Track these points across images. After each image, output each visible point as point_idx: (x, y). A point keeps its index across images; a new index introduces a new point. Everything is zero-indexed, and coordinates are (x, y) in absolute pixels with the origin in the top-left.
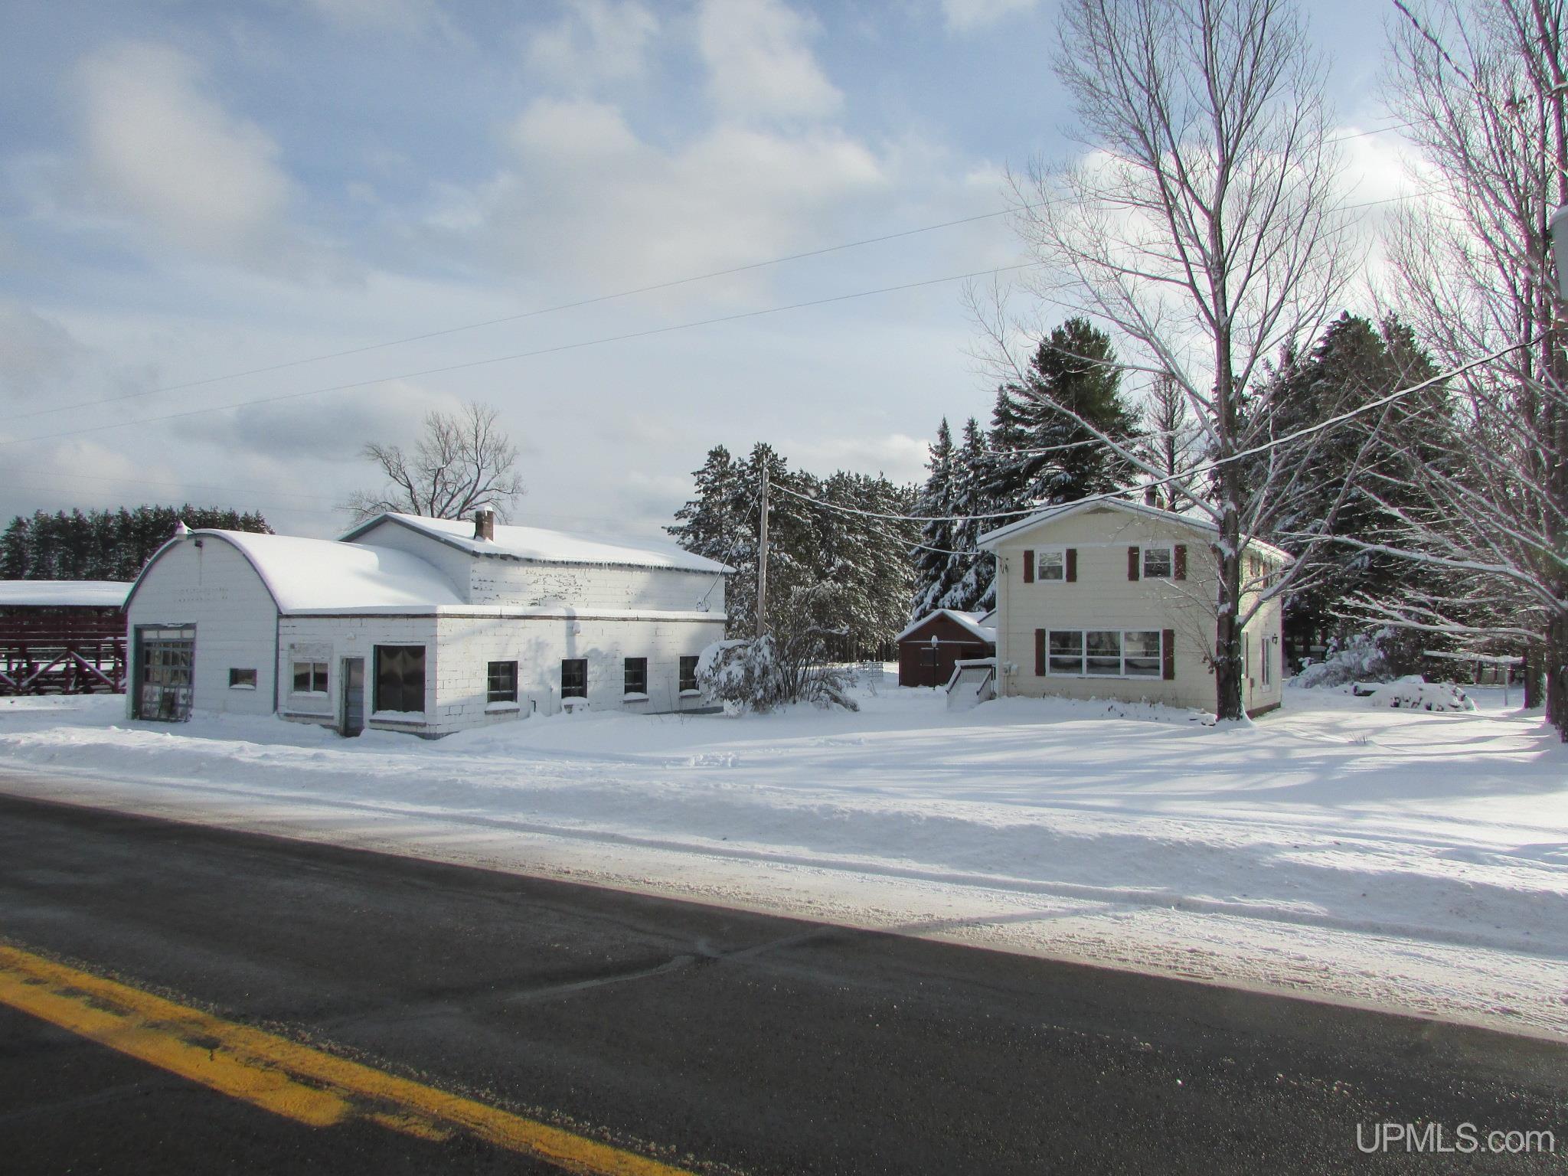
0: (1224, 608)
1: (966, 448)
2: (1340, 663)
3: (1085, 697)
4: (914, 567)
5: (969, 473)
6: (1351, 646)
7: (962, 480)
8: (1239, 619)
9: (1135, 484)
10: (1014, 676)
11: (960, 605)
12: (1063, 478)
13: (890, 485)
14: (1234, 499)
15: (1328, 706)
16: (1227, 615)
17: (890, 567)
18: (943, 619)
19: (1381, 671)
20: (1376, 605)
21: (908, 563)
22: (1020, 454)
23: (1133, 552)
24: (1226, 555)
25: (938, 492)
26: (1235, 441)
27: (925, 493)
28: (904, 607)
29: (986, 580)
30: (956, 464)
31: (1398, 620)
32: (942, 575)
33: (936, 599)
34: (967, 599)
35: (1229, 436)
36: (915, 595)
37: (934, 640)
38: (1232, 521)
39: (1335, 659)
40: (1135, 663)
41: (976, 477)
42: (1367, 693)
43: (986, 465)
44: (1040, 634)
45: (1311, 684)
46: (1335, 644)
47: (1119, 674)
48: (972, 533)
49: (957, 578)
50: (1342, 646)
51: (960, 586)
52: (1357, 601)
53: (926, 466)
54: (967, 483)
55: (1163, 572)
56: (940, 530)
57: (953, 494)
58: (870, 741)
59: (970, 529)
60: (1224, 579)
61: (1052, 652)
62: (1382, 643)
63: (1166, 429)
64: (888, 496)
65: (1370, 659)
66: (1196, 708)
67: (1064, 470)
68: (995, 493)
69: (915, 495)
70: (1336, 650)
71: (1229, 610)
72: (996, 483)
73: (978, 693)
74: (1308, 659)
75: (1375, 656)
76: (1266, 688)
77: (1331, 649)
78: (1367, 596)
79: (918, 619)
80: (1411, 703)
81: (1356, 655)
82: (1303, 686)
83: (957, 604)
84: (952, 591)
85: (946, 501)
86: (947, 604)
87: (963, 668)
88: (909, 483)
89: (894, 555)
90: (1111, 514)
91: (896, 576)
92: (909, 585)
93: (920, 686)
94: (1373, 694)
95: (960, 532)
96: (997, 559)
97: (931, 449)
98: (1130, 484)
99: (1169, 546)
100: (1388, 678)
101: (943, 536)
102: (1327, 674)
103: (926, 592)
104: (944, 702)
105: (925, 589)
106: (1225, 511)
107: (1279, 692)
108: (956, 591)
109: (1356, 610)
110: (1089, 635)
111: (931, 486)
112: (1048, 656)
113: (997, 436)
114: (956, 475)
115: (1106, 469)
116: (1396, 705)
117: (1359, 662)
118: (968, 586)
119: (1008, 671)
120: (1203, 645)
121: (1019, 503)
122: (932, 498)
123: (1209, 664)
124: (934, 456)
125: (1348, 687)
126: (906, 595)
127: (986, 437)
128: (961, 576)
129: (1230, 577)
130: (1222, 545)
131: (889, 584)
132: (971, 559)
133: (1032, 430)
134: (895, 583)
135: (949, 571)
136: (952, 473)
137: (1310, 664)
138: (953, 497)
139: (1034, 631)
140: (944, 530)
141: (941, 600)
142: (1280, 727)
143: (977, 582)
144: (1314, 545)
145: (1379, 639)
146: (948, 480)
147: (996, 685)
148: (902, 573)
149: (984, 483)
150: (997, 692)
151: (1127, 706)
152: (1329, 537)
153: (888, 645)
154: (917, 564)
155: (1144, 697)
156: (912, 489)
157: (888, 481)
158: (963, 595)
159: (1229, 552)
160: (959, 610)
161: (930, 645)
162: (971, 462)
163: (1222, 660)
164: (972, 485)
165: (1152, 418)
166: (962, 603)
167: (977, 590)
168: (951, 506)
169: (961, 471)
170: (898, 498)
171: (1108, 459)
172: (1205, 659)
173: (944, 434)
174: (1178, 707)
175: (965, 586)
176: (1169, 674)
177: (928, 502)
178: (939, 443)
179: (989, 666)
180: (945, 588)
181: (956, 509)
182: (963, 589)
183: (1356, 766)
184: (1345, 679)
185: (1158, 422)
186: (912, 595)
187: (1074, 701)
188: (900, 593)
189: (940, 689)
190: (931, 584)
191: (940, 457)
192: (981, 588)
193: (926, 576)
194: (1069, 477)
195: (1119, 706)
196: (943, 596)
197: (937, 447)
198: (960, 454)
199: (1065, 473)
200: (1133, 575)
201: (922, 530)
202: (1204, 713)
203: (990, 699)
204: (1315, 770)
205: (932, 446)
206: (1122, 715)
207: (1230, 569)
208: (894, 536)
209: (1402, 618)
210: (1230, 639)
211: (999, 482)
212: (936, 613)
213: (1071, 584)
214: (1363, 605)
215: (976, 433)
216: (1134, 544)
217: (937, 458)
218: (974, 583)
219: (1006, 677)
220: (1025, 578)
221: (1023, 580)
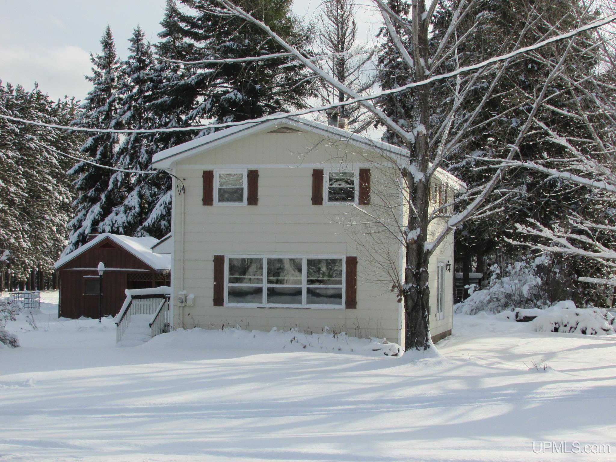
0: (414, 235)
1: (131, 61)
2: (502, 290)
3: (266, 329)
4: (71, 188)
5: (133, 87)
6: (512, 273)
7: (126, 95)
8: (428, 245)
9: (305, 107)
10: (190, 306)
11: (121, 230)
12: (234, 97)
13: (46, 97)
14: (425, 121)
15: (493, 332)
16: (416, 242)
17: (44, 188)
18: (107, 244)
19: (538, 297)
20: (546, 233)
21: (63, 183)
22: (188, 69)
23: (318, 175)
24: (416, 180)
25: (100, 106)
26: (426, 61)
27: (85, 107)
28: (59, 231)
29: (149, 203)
30: (119, 78)
31: (565, 247)
32: (103, 196)
33: (95, 223)
34: (129, 223)
35: (421, 56)
36: (71, 218)
37: (101, 267)
38: (423, 145)
39: (497, 285)
40: (318, 291)
41: (140, 92)
42: (528, 319)
43: (151, 80)
44: (219, 261)
45: (475, 311)
46: (498, 271)
47: (261, 303)
48: (136, 152)
49: (119, 200)
50: (504, 273)
51: (122, 208)
52: (530, 229)
53: (87, 78)
54: (131, 98)
55: (348, 195)
56: (102, 148)
57: (116, 109)
58: (40, 382)
59: (133, 147)
60: (414, 205)
61: (231, 281)
62: (540, 270)
63: (337, 51)
64: (43, 110)
65: (530, 285)
66: (378, 337)
67: (234, 89)
68: (161, 110)
69: (72, 109)
70: (499, 277)
71: (418, 237)
72: (162, 100)
73: (151, 325)
74: (473, 286)
75: (534, 283)
76: (440, 315)
77: (494, 276)
78: (538, 224)
79: (76, 245)
80: (568, 328)
81: (517, 281)
82: (469, 312)
83: (118, 228)
84: (112, 215)
85: (108, 117)
86: (108, 228)
87: (134, 297)
88: (66, 97)
89: (48, 174)
90: (299, 134)
91: (51, 197)
92: (64, 207)
93: (82, 317)
94: (534, 320)
95: (123, 151)
96: (174, 179)
97: (93, 60)
98: (300, 106)
99: (354, 169)
100: (545, 304)
101: (104, 155)
102: (490, 301)
103: (85, 215)
104: (113, 335)
105: (83, 212)
106: (416, 133)
107: (450, 320)
108: (117, 214)
109: (526, 238)
110: (270, 262)
111: (92, 100)
112: (227, 286)
113: (164, 49)
114: (120, 89)
115: (275, 90)
116: (556, 330)
117: (519, 289)
118: (130, 209)
119: (184, 301)
120: (391, 272)
121: (186, 121)
122: (93, 113)
123: (398, 292)
124: (96, 68)
125: (508, 312)
126: (61, 218)
127: (153, 50)
128: (123, 198)
129: (419, 202)
130: (413, 169)
131: (43, 206)
132: (133, 180)
133: (200, 45)
134: (49, 205)
135: (110, 192)
136: (115, 87)
137: (475, 290)
138: (116, 113)
139: (213, 258)
140: (105, 147)
141: (101, 224)
142: (458, 355)
143: (140, 205)
144: (502, 170)
145: (538, 266)
146: (110, 94)
147: (170, 316)
148: (57, 194)
149: (149, 99)
150: (172, 324)
151: (309, 337)
152: (517, 163)
153: (40, 273)
154: (76, 184)
155: (327, 328)
156: (69, 103)
157: (43, 93)
158: (125, 218)
159: (419, 176)
160: (121, 234)
161: (96, 273)
162: (136, 76)
163: (410, 289)
164: (136, 100)
165: (323, 39)
166: (124, 227)
167: (140, 214)
168: (113, 122)
169: (125, 85)
170: (54, 113)
171: (278, 80)
172: (394, 287)
173: (108, 44)
174: (360, 337)
175: (128, 209)
176: (351, 303)
177: (88, 117)
178: (102, 54)
179: (162, 296)
180: (106, 212)
181: (119, 125)
182: (125, 212)
183: (544, 393)
184: (506, 306)
185: (330, 43)
186: (67, 219)
187: (254, 332)
188: (55, 216)
189: (108, 321)
190: (90, 207)
191: (102, 69)
192: (144, 212)
193: (85, 198)
194: (239, 96)
195: (302, 337)
196: (103, 220)
197: (100, 58)
198: (125, 67)
199: (236, 91)
200: (317, 199)
201: (81, 148)
202: (386, 342)
203: (164, 331)
204: (510, 399)
205: (95, 57)
206: (304, 347)
207: (420, 194)
208: (49, 154)
209: (569, 245)
210: (418, 266)
211: (166, 98)
212: (99, 238)
213: (252, 207)
214: (535, 232)
215: (142, 45)
216: (318, 166)
217: (99, 70)
218: (137, 206)
219: (181, 308)
220: (203, 200)
221: (201, 202)
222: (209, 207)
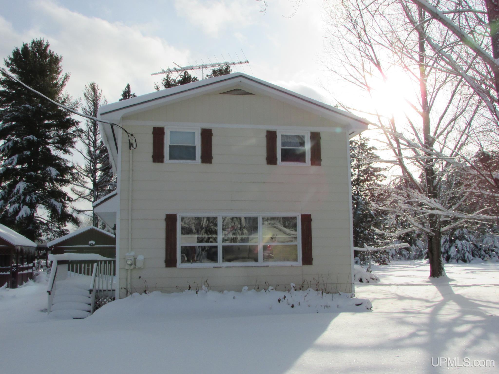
10: (140, 269)
44: (170, 220)
99: (305, 132)
112: (180, 246)
119: (133, 263)
139: (164, 217)
213: (206, 165)
216: (271, 128)
219: (129, 271)
220: (153, 157)
221: (151, 159)
222: (160, 164)
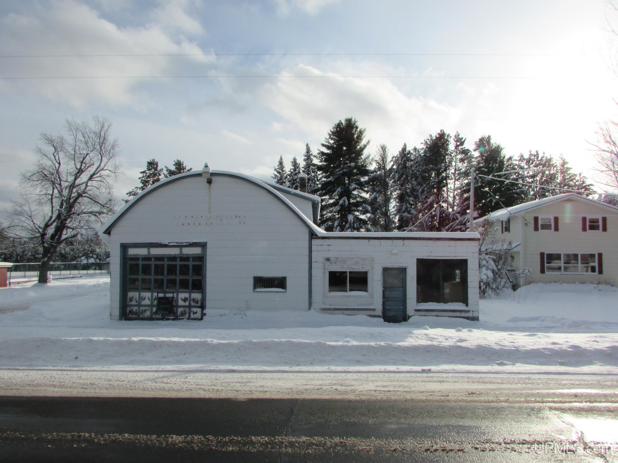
1: (291, 170)
23: (584, 219)
44: (542, 254)
47: (561, 272)
53: (272, 177)
55: (597, 228)
97: (274, 169)
110: (565, 255)
112: (546, 265)
124: (275, 173)
139: (539, 253)
176: (601, 272)
178: (278, 167)
191: (278, 173)
198: (288, 173)
200: (584, 229)
213: (556, 232)
215: (297, 164)
220: (534, 229)
222: (537, 232)
